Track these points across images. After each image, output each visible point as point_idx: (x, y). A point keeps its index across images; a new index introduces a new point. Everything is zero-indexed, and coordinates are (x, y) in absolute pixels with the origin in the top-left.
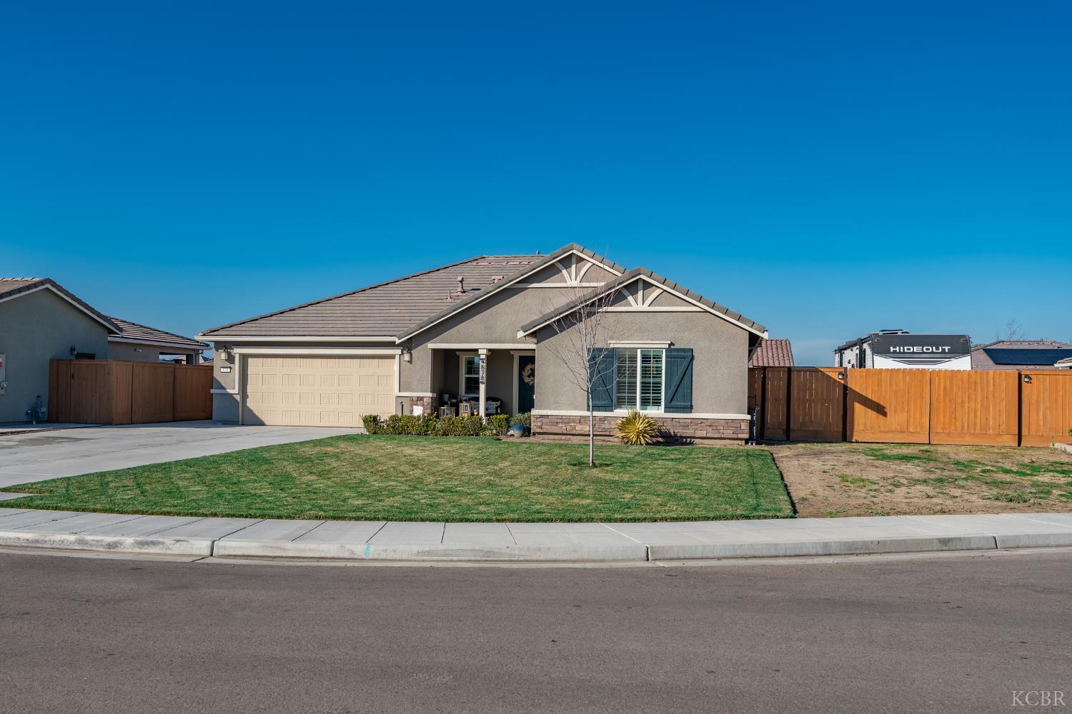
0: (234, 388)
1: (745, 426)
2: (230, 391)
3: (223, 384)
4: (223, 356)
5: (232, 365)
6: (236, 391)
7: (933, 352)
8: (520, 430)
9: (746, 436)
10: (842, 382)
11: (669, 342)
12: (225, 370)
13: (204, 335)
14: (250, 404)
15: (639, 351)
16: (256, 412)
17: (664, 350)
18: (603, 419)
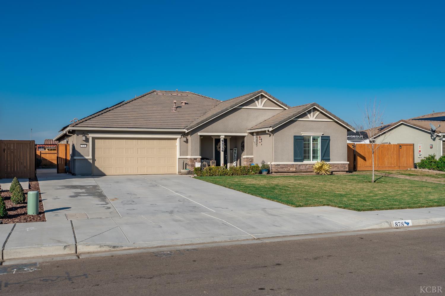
0: (89, 156)
1: (347, 166)
2: (87, 158)
3: (82, 154)
4: (84, 138)
5: (87, 143)
6: (90, 157)
7: (358, 138)
8: (267, 171)
9: (347, 170)
10: (353, 149)
11: (323, 133)
12: (83, 146)
13: (73, 127)
14: (96, 164)
15: (312, 137)
16: (100, 169)
17: (320, 137)
18: (300, 165)
